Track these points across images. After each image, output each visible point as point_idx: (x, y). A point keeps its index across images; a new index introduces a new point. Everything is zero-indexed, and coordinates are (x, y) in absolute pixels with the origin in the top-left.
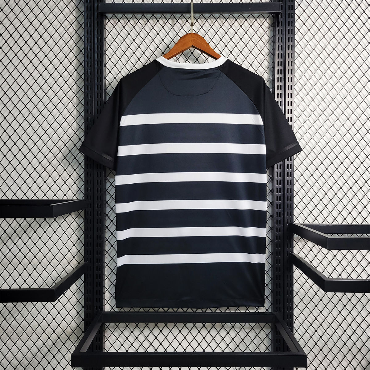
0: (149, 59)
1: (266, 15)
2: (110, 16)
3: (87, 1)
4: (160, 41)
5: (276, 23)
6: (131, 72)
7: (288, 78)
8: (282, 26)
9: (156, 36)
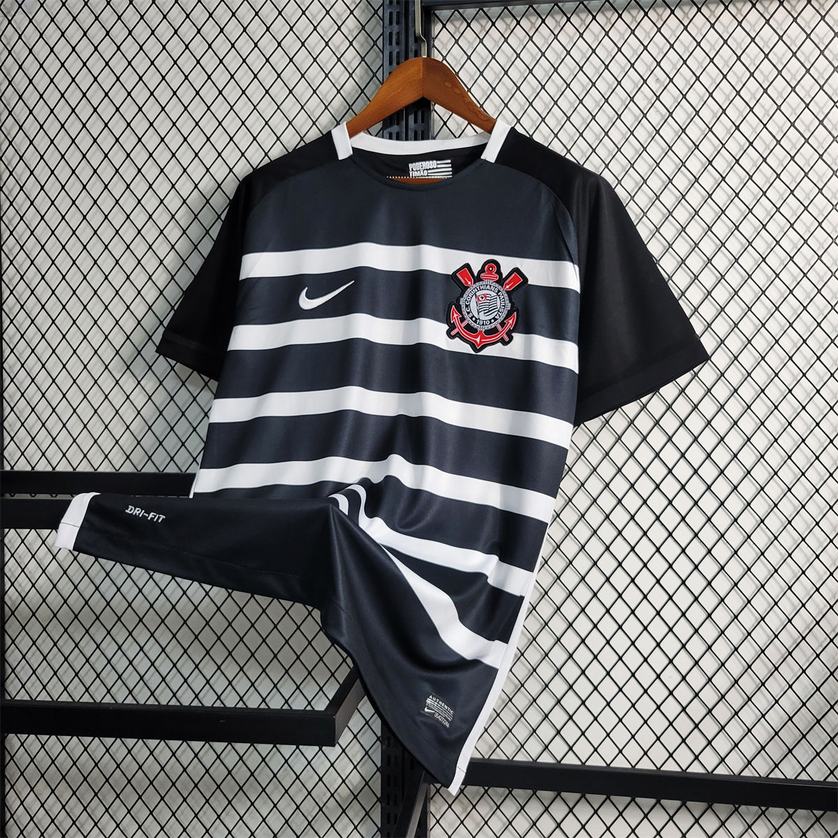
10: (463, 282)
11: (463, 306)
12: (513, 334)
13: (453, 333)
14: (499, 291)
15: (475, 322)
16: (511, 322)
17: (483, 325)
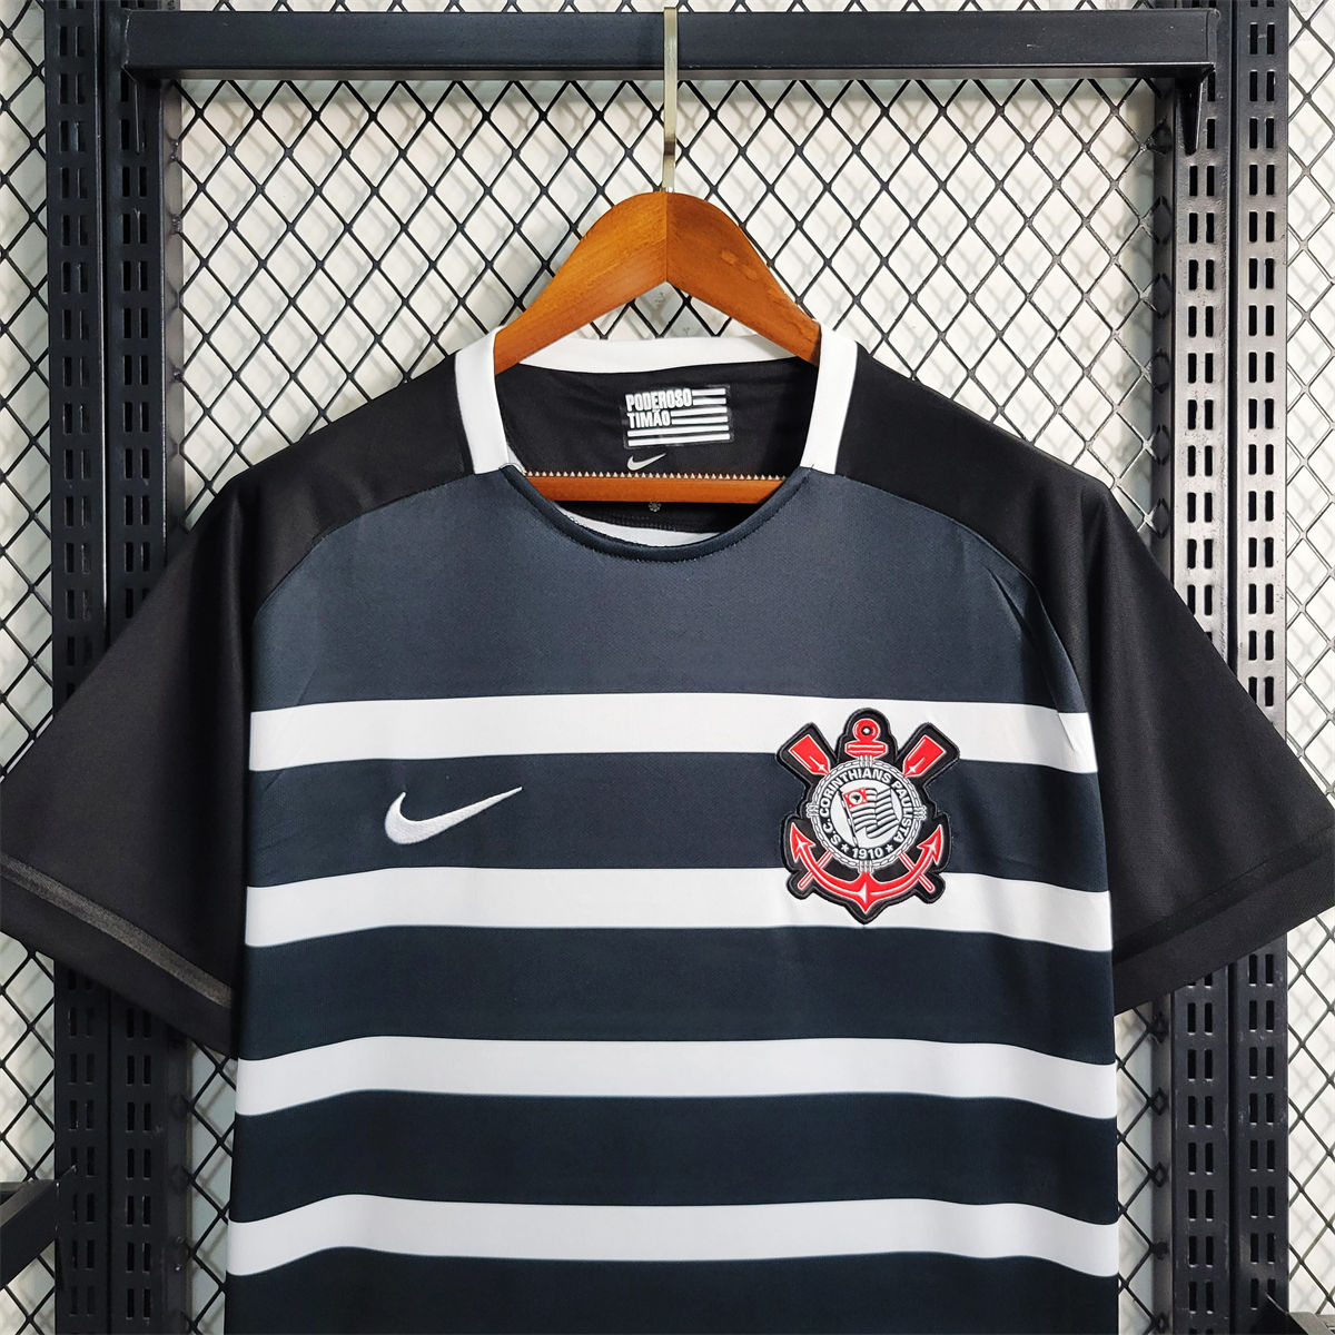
0: (434, 338)
1: (1113, 85)
2: (200, 86)
3: (63, 4)
4: (500, 230)
5: (1179, 131)
6: (333, 414)
7: (1253, 449)
8: (1211, 145)
9: (478, 204)
10: (807, 766)
11: (816, 822)
12: (943, 875)
13: (803, 884)
14: (894, 780)
15: (850, 854)
16: (932, 847)
17: (869, 858)
